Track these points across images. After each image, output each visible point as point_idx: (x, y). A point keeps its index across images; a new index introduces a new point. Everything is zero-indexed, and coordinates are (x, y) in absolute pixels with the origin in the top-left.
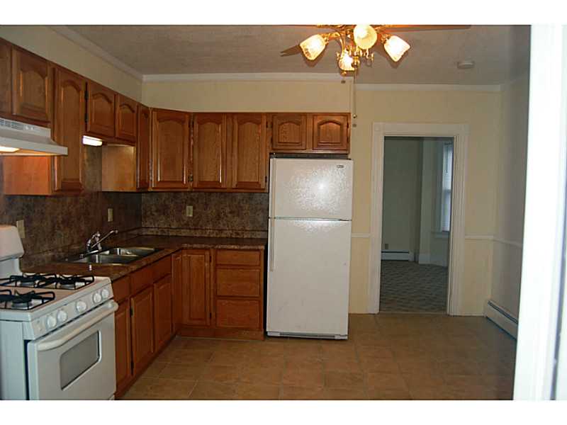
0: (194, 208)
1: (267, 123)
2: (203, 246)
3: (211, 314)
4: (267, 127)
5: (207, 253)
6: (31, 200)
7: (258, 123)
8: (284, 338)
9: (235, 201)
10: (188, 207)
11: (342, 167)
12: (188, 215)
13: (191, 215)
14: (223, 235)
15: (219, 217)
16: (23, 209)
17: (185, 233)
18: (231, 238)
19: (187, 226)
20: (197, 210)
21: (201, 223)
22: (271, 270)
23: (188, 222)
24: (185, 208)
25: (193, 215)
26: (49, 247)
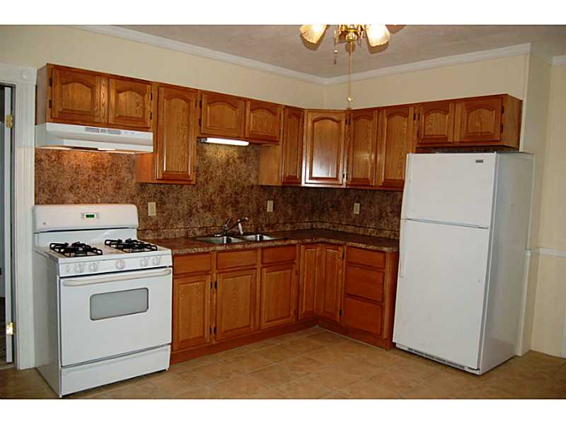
0: (361, 206)
1: (415, 115)
2: (337, 241)
3: (341, 311)
4: (414, 119)
5: (340, 249)
6: (165, 188)
7: (406, 116)
8: (410, 353)
9: (396, 200)
10: (355, 204)
11: (481, 161)
12: (355, 213)
13: (358, 213)
14: (382, 235)
15: (381, 217)
16: (156, 194)
17: (350, 229)
18: (390, 239)
19: (353, 224)
20: (363, 208)
21: (365, 222)
22: (400, 276)
23: (355, 219)
24: (353, 206)
25: (360, 213)
26: (184, 225)
